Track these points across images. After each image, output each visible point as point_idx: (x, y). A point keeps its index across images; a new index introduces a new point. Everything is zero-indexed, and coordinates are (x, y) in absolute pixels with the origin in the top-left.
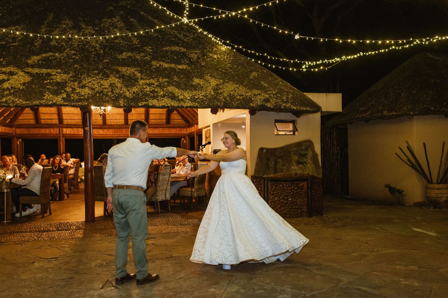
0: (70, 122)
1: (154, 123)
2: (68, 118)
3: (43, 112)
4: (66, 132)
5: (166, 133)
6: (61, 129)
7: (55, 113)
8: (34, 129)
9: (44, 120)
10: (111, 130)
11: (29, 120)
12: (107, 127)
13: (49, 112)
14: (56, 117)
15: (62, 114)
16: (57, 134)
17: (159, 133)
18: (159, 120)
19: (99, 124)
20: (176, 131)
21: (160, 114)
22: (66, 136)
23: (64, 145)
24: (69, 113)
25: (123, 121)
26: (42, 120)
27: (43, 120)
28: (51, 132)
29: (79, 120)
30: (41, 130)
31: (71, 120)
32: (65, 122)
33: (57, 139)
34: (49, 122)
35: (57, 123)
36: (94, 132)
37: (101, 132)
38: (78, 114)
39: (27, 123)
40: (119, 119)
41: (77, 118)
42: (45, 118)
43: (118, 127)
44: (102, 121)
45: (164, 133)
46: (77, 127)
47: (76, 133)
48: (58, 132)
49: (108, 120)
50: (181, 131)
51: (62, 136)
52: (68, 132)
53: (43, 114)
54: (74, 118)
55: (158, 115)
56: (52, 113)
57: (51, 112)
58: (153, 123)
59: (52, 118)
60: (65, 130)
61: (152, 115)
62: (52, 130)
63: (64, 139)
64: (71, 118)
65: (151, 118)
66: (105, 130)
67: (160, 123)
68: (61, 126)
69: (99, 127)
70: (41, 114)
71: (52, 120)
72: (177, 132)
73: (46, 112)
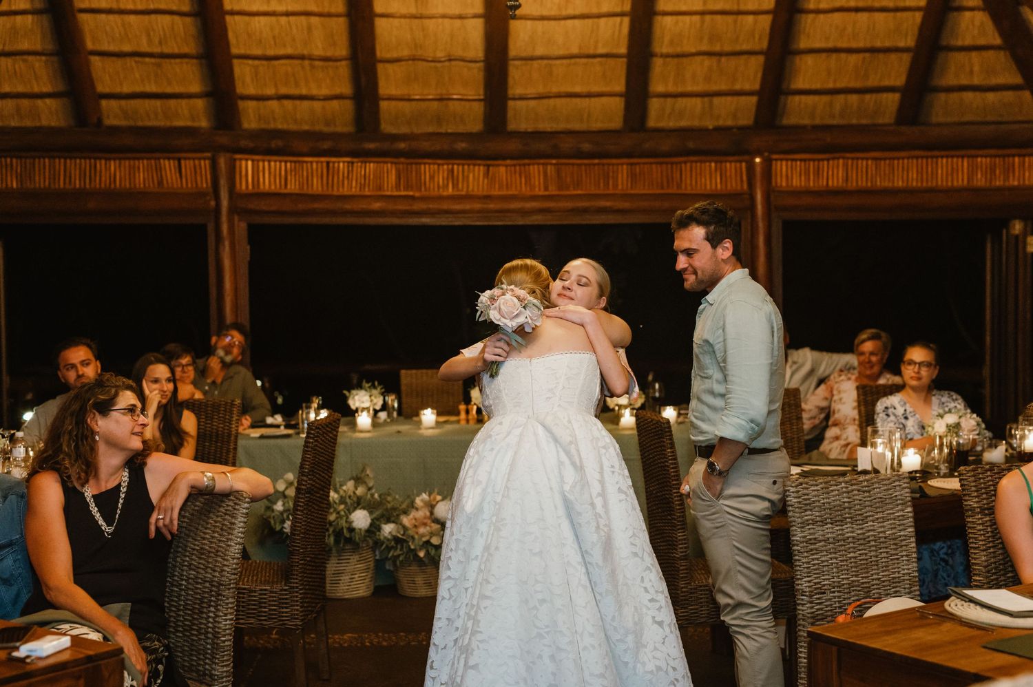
0: (280, 116)
1: (818, 121)
2: (270, 91)
3: (105, 47)
4: (256, 181)
5: (900, 184)
6: (222, 162)
7: (186, 50)
8: (60, 164)
9: (123, 102)
10: (535, 170)
11: (25, 103)
12: (514, 146)
13: (145, 48)
14: (189, 78)
15: (230, 57)
16: (201, 194)
17: (852, 185)
18: (854, 98)
19: (461, 129)
20: (971, 177)
21: (873, 50)
22: (253, 205)
23: (244, 270)
24: (271, 52)
25: (618, 104)
26: (104, 103)
27: (113, 103)
28: (160, 183)
29: (335, 104)
30: (101, 164)
31: (288, 104)
32: (251, 117)
33: (203, 228)
34: (151, 114)
35: (204, 123)
36: (432, 178)
37: (474, 178)
38: (325, 59)
39: (14, 123)
40: (589, 95)
41: (325, 91)
42: (126, 89)
43: (586, 147)
44: (478, 109)
45: (887, 184)
46: (326, 145)
47: (317, 187)
48: (205, 183)
49: (522, 98)
50: (1008, 170)
51: (233, 210)
52: (267, 184)
53: (109, 61)
54: (304, 92)
55: (853, 59)
56: (166, 50)
57: (157, 50)
58: (806, 121)
59: (169, 90)
60: (247, 166)
61: (809, 60)
62: (168, 166)
63: (241, 227)
64: (283, 90)
65: (800, 83)
66: (502, 171)
67: (854, 121)
68: (223, 139)
69: (461, 146)
70: (95, 60)
71: (172, 102)
72: (980, 181)
73: (127, 48)
